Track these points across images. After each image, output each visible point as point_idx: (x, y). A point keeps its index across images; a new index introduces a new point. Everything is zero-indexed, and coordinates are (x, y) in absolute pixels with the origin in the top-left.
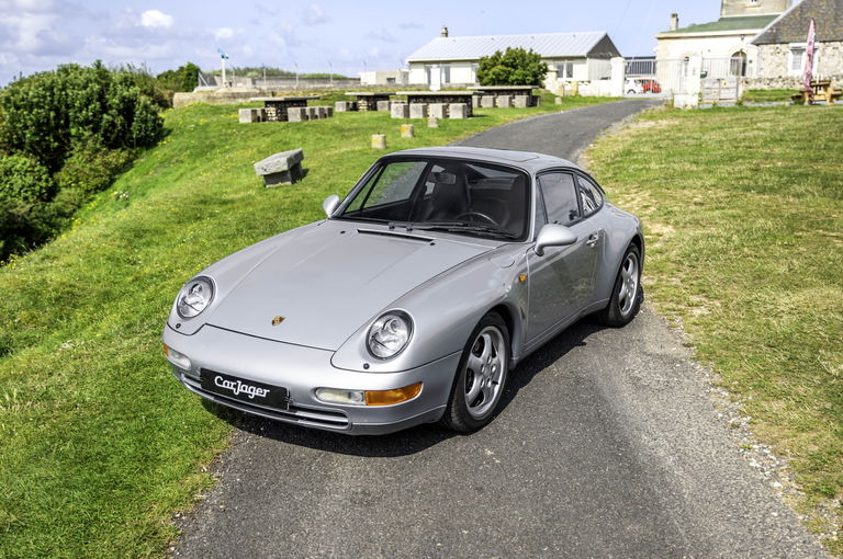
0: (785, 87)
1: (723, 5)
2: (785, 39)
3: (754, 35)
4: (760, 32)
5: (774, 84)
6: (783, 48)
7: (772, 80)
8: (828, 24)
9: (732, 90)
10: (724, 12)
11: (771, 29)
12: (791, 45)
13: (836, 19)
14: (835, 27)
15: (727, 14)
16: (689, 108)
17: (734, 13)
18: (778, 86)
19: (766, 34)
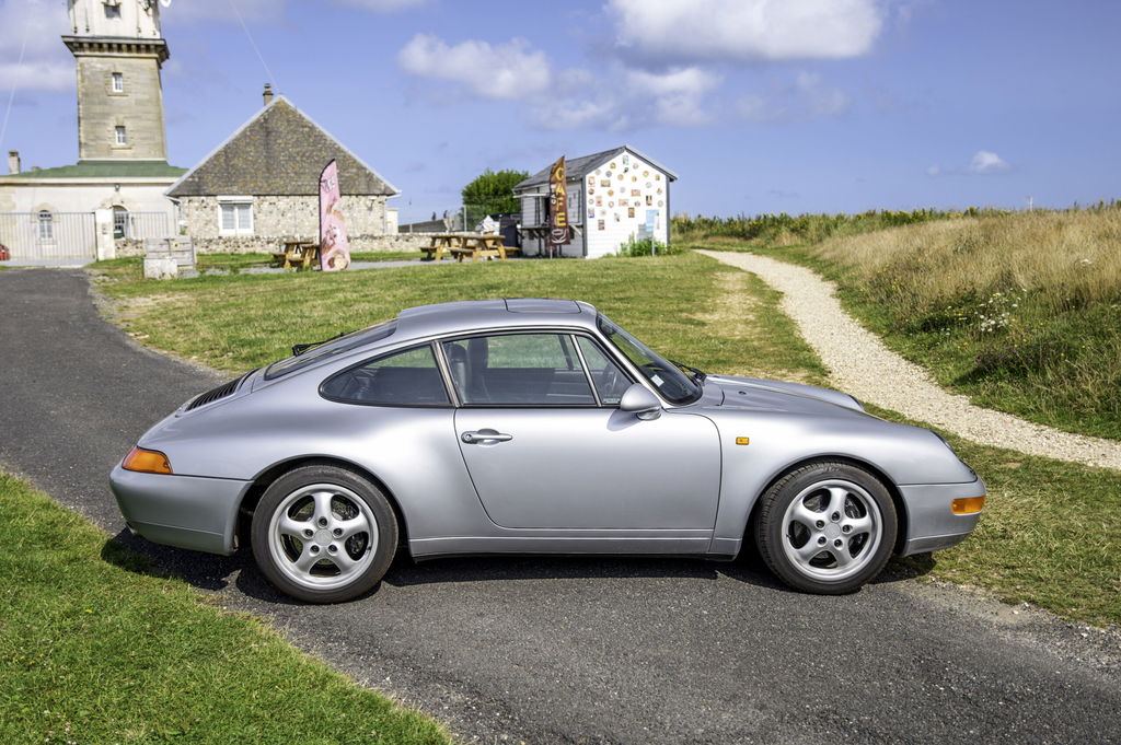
0: (228, 251)
1: (80, 143)
2: (212, 190)
3: (169, 184)
4: (176, 181)
5: (214, 247)
6: (210, 201)
7: (211, 241)
8: (260, 174)
9: (187, 254)
10: (83, 153)
11: (192, 176)
12: (219, 198)
13: (268, 169)
14: (268, 178)
15: (88, 156)
16: (168, 277)
17: (99, 156)
18: (219, 249)
19: (186, 183)
